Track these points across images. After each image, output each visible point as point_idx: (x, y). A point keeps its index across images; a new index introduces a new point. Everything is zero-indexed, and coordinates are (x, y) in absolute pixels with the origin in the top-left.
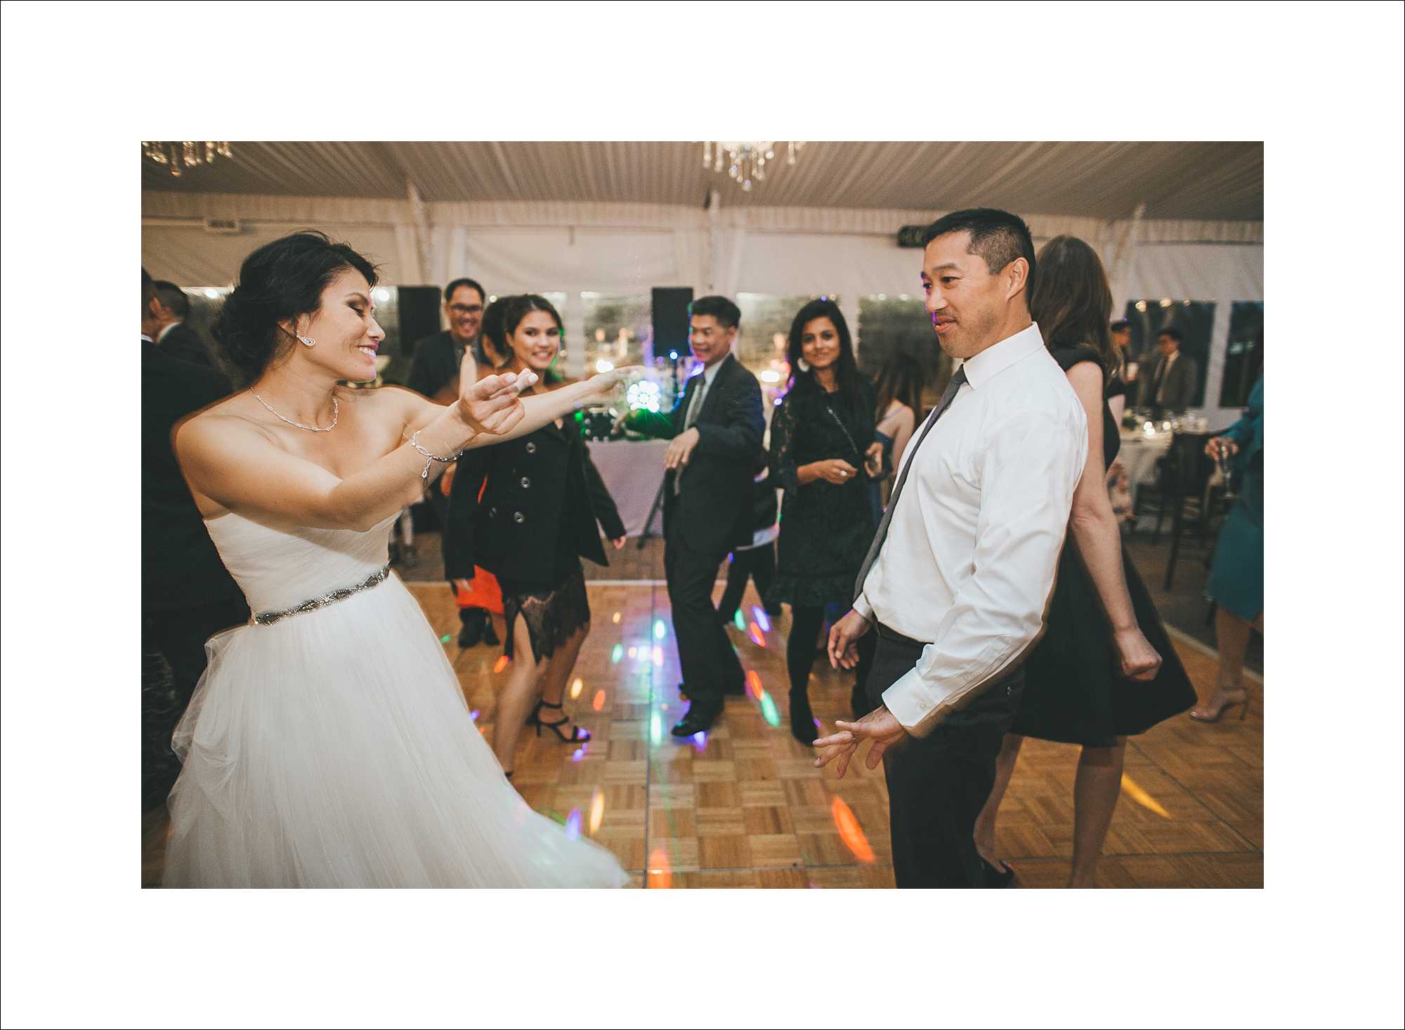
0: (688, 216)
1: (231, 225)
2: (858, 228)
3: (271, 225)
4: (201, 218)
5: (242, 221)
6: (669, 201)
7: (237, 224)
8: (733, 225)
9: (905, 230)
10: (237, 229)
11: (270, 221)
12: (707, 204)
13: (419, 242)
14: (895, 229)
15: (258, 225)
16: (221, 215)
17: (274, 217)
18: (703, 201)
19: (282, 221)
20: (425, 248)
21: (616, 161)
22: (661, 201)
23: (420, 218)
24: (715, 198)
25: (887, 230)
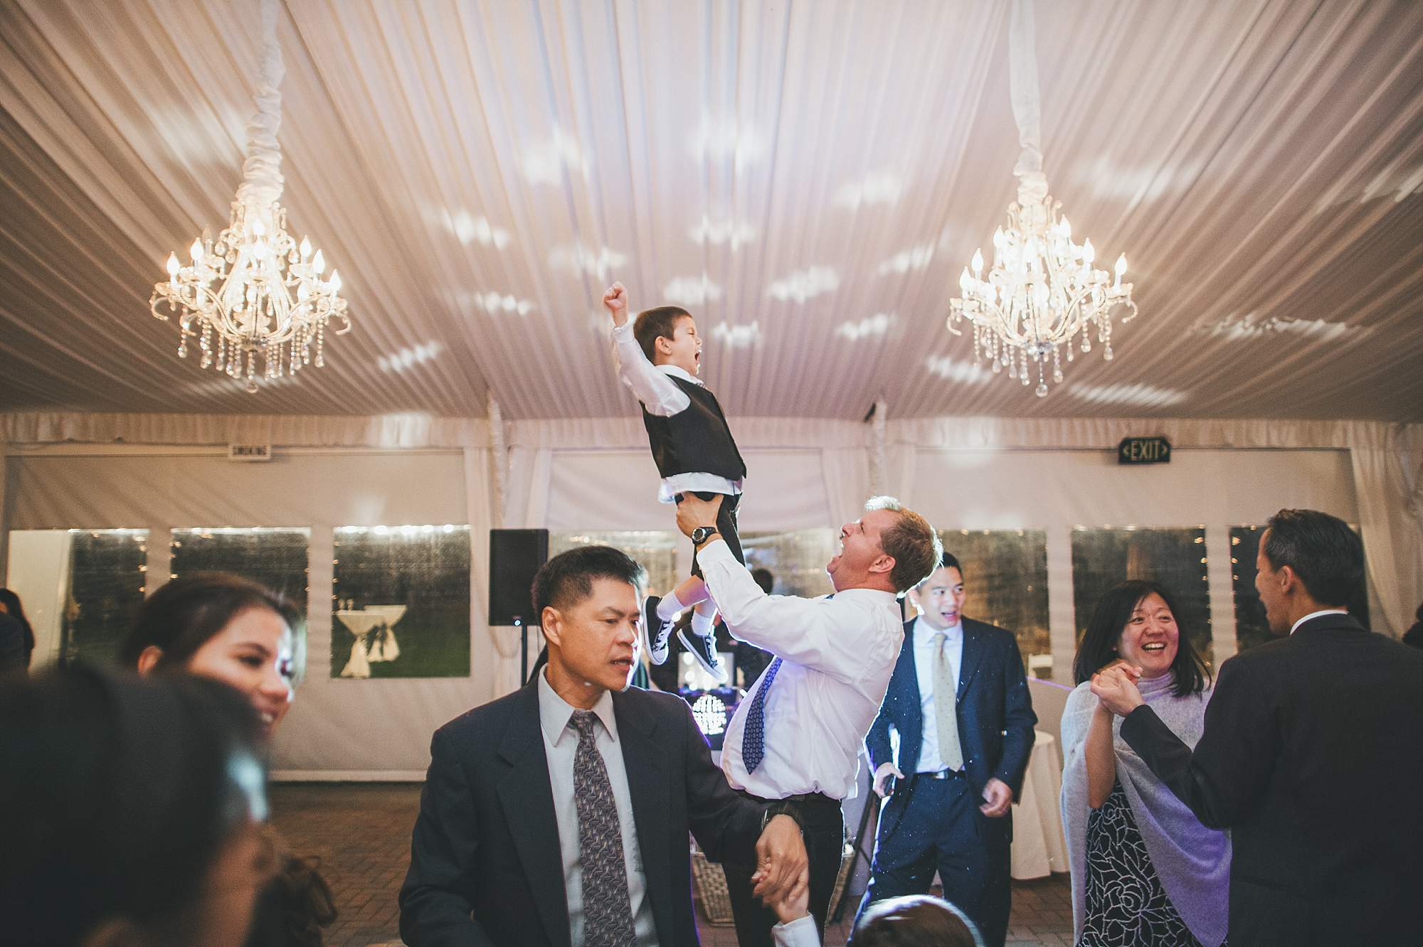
0: (845, 431)
1: (260, 451)
2: (1064, 442)
3: (311, 451)
4: (226, 445)
5: (274, 447)
6: (818, 415)
7: (269, 450)
8: (900, 442)
9: (1126, 442)
10: (267, 457)
11: (311, 446)
12: (870, 415)
13: (492, 469)
14: (1114, 443)
15: (292, 451)
16: (250, 441)
17: (316, 442)
18: (864, 411)
19: (325, 446)
20: (500, 476)
21: (720, 365)
22: (807, 414)
23: (498, 441)
24: (882, 408)
25: (1103, 445)
